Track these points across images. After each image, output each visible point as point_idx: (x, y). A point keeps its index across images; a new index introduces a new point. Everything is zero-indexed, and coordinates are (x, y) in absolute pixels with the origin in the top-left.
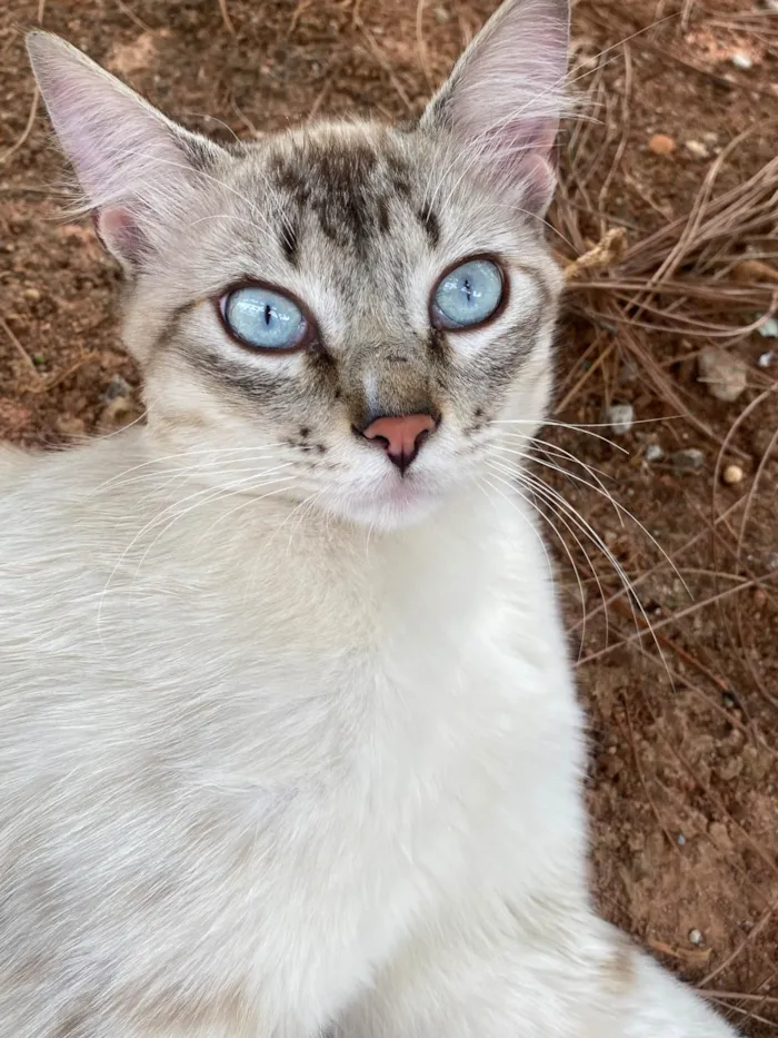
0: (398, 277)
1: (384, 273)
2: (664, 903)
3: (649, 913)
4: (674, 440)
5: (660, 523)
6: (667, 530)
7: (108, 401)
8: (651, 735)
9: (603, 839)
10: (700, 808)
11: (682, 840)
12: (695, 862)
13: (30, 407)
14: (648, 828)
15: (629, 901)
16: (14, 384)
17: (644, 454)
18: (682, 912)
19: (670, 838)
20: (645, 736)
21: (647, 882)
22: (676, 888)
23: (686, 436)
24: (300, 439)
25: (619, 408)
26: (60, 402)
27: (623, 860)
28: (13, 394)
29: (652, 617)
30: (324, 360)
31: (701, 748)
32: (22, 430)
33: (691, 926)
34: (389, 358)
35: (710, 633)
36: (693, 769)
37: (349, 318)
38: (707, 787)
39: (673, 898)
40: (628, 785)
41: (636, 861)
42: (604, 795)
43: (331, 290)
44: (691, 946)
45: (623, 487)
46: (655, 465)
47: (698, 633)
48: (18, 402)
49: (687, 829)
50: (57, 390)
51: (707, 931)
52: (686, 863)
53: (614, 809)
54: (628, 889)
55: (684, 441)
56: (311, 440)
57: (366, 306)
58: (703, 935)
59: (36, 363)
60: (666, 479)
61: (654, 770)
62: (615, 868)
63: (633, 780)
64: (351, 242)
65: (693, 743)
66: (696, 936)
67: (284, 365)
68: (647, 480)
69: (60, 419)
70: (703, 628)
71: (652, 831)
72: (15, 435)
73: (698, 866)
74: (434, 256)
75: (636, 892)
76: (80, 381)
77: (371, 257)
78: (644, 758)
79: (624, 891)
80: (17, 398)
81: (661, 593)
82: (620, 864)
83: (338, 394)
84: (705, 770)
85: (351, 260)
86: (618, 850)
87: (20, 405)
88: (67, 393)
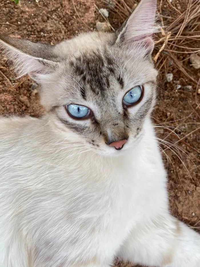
0: (113, 100)
1: (110, 100)
2: (186, 207)
3: (182, 210)
4: (184, 82)
5: (181, 108)
6: (183, 109)
7: (32, 90)
8: (181, 167)
9: (171, 194)
10: (193, 183)
11: (189, 192)
12: (193, 197)
13: (12, 94)
14: (181, 190)
15: (178, 208)
16: (6, 88)
17: (176, 87)
18: (190, 209)
19: (187, 192)
20: (180, 167)
21: (182, 203)
22: (188, 203)
23: (187, 80)
24: (92, 142)
25: (169, 74)
26: (20, 92)
27: (176, 199)
28: (7, 91)
29: (180, 135)
30: (96, 123)
31: (193, 168)
32: (11, 101)
33: (192, 212)
34: (113, 125)
35: (195, 138)
36: (192, 174)
37: (101, 112)
38: (195, 178)
39: (188, 206)
40: (176, 180)
41: (179, 199)
42: (170, 183)
43: (96, 105)
44: (192, 217)
45: (171, 99)
46: (179, 90)
47: (192, 138)
48: (8, 94)
49: (191, 189)
50: (18, 89)
51: (196, 213)
52: (191, 198)
53: (173, 186)
54: (177, 206)
55: (187, 82)
56: (95, 143)
57: (106, 110)
58: (195, 213)
59: (10, 81)
60: (182, 95)
61: (182, 176)
62: (174, 201)
63: (177, 179)
64: (100, 93)
65: (191, 168)
66: (194, 214)
67: (85, 122)
68: (177, 95)
69: (20, 97)
70: (193, 137)
71: (182, 191)
72: (10, 103)
73: (194, 198)
74: (123, 91)
75: (179, 206)
76: (24, 85)
77: (106, 96)
78: (180, 173)
79: (176, 206)
80: (8, 92)
81: (182, 128)
82: (175, 200)
83: (101, 133)
84: (194, 173)
85: (100, 98)
86: (174, 196)
87: (9, 94)
88: (21, 89)
